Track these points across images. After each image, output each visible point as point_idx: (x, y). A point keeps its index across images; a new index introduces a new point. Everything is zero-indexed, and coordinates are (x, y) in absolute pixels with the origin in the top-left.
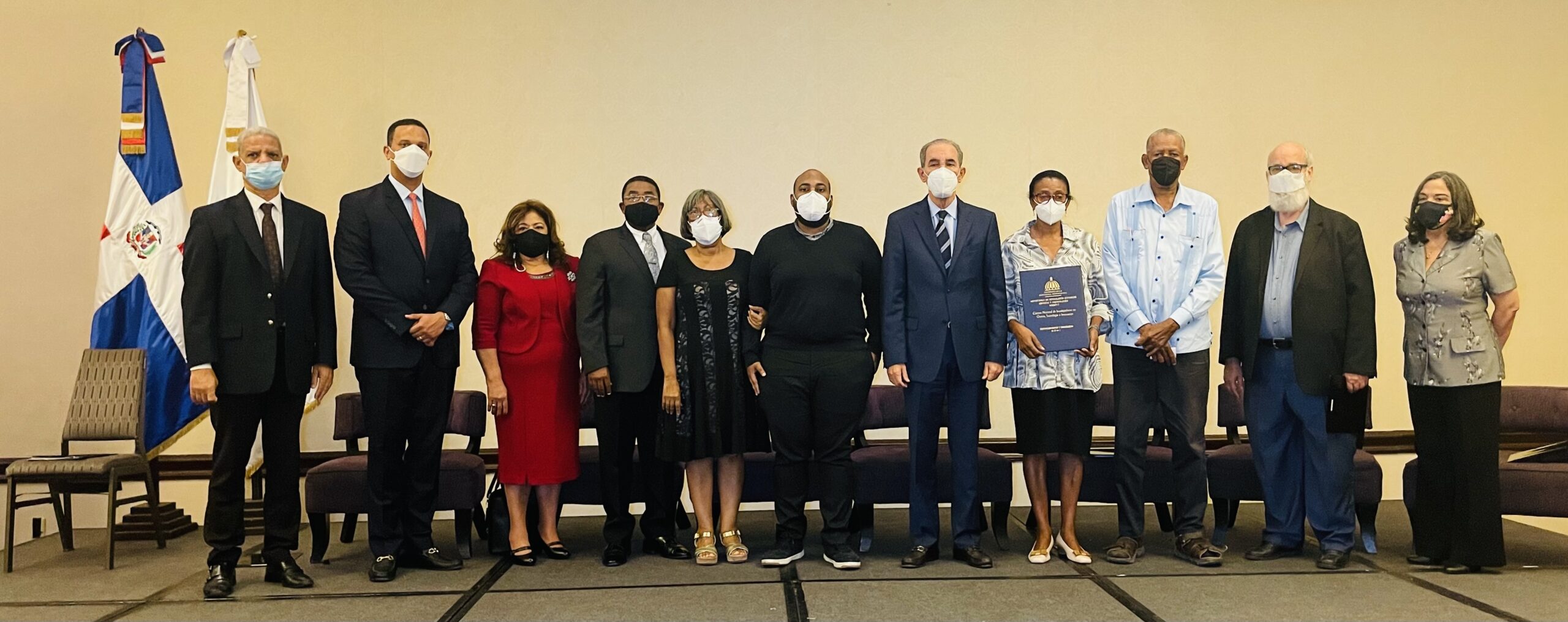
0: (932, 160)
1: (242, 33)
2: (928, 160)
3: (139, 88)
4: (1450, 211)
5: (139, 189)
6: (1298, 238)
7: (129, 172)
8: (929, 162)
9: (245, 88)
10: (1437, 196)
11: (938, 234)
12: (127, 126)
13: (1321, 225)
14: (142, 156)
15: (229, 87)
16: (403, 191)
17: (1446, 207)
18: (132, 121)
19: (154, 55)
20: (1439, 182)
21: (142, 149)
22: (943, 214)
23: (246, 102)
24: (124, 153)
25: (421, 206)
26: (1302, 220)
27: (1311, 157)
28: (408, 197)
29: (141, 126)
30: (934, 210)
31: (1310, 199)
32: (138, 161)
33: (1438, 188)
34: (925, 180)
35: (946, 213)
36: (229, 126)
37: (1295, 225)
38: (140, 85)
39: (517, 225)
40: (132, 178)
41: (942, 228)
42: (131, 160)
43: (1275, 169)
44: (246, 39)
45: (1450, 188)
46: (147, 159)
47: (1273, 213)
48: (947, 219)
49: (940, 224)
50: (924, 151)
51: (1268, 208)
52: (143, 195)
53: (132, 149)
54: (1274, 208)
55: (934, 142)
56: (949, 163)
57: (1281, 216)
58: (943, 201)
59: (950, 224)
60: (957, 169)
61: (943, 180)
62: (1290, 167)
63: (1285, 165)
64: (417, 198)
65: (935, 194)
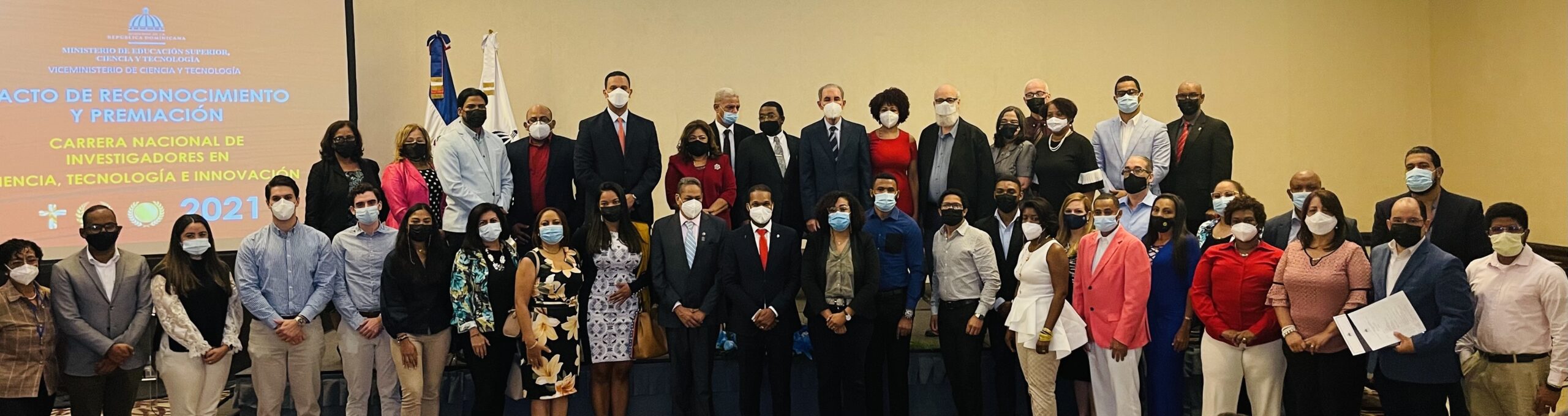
0: (826, 98)
1: (491, 32)
2: (824, 97)
3: (439, 63)
4: (1019, 129)
5: (440, 117)
6: (951, 143)
7: (435, 108)
8: (825, 99)
9: (494, 62)
10: (1012, 121)
11: (831, 140)
12: (434, 84)
13: (965, 135)
14: (441, 99)
15: (485, 61)
16: (614, 117)
17: (1017, 127)
18: (437, 81)
19: (447, 46)
20: (1013, 113)
21: (442, 96)
22: (833, 129)
23: (494, 69)
24: (433, 98)
25: (624, 125)
26: (954, 132)
27: (959, 94)
28: (617, 120)
29: (441, 84)
30: (828, 126)
31: (960, 118)
32: (440, 102)
33: (1012, 116)
34: (822, 108)
35: (836, 128)
36: (485, 82)
37: (950, 135)
38: (441, 62)
39: (689, 136)
40: (437, 111)
41: (833, 137)
42: (435, 102)
43: (940, 101)
44: (493, 34)
45: (1018, 116)
46: (444, 100)
47: (938, 127)
48: (836, 131)
49: (832, 134)
50: (821, 91)
51: (935, 124)
52: (442, 120)
53: (437, 96)
54: (939, 123)
55: (826, 86)
56: (836, 99)
57: (943, 129)
58: (833, 121)
59: (838, 133)
60: (840, 102)
61: (833, 109)
62: (949, 100)
63: (945, 98)
64: (623, 121)
65: (828, 117)
